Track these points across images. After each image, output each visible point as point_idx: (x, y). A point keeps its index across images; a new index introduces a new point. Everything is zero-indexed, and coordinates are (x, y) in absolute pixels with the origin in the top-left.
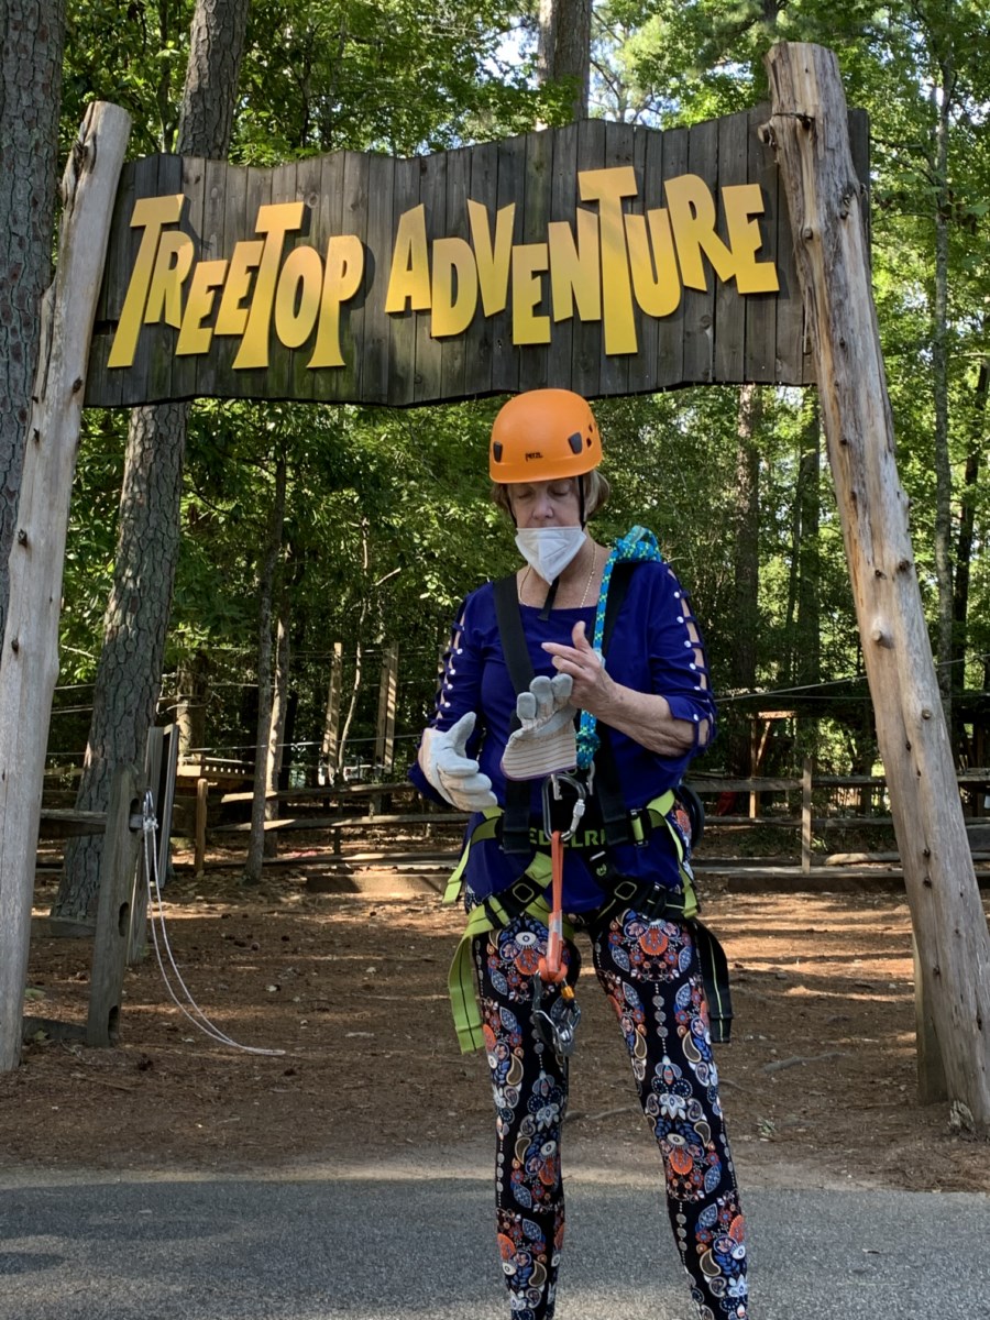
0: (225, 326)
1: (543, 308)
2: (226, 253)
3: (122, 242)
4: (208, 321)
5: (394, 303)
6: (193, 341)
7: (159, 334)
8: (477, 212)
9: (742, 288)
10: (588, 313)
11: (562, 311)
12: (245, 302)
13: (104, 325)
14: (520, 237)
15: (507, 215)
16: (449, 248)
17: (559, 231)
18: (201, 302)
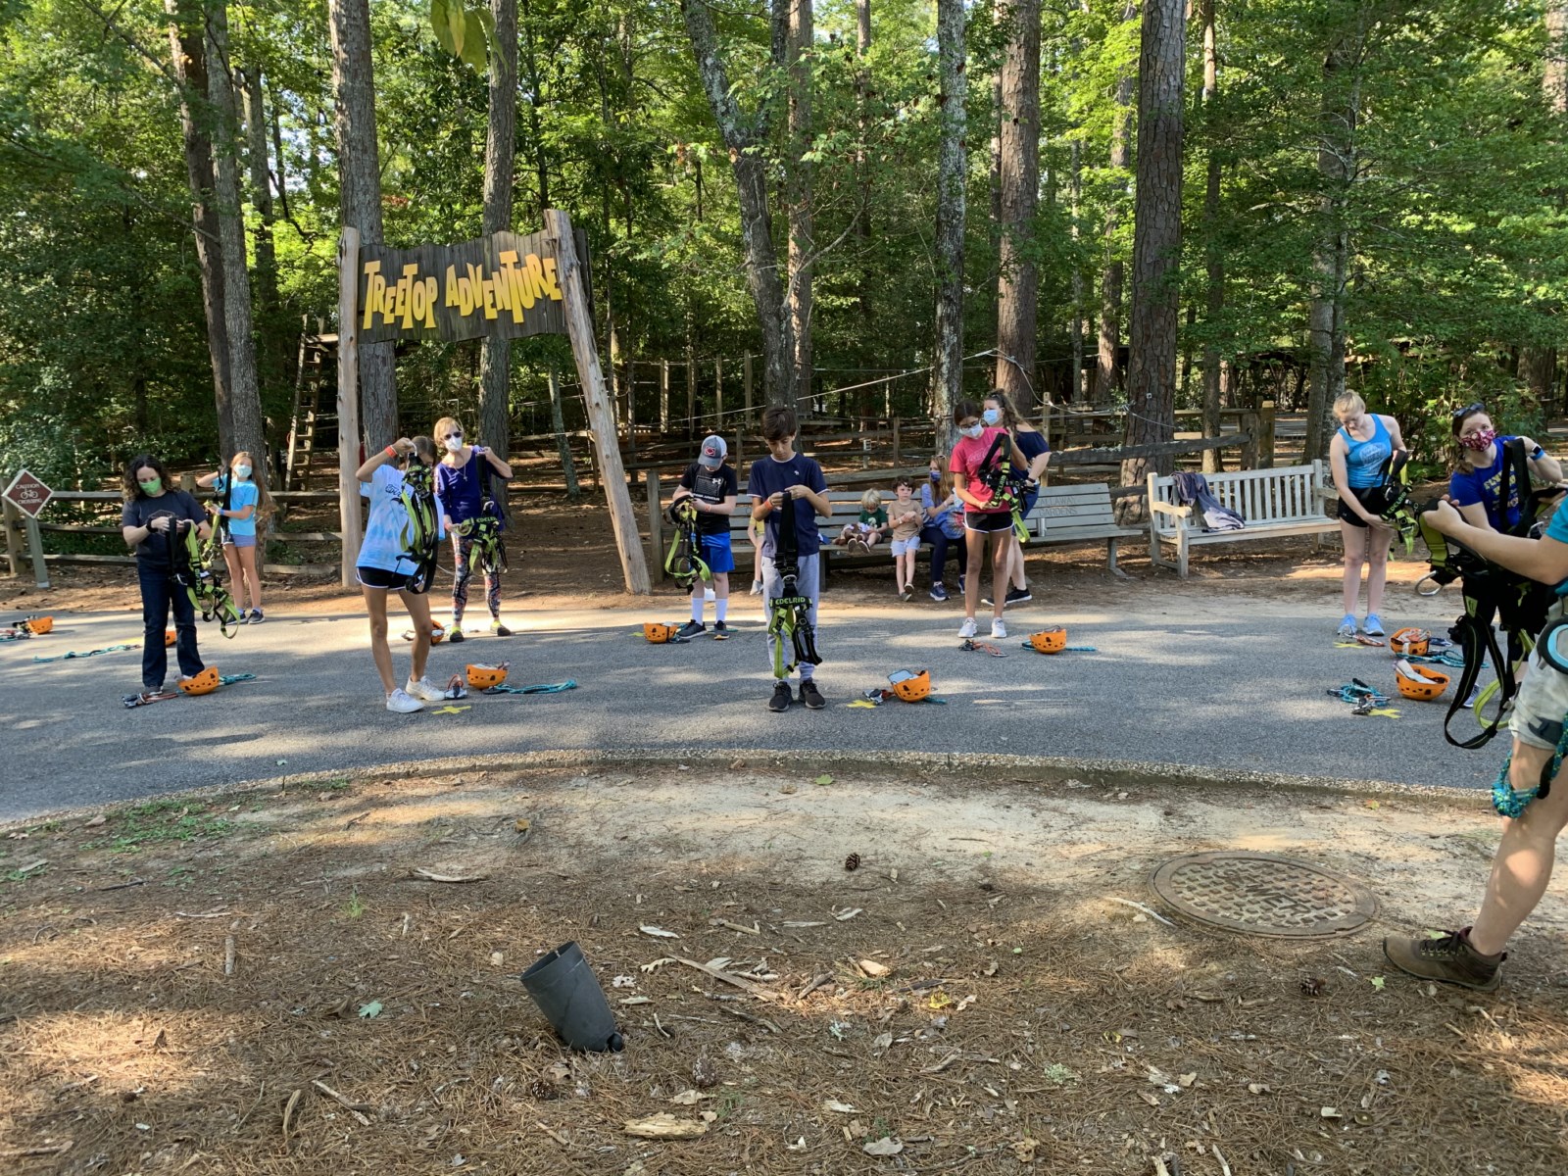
0: (398, 313)
1: (494, 305)
2: (395, 285)
3: (362, 280)
4: (393, 311)
5: (448, 304)
6: (389, 319)
7: (378, 316)
8: (470, 267)
9: (553, 298)
10: (508, 308)
11: (500, 307)
12: (403, 303)
13: (360, 313)
14: (486, 277)
15: (480, 268)
16: (463, 281)
17: (495, 275)
18: (389, 304)
